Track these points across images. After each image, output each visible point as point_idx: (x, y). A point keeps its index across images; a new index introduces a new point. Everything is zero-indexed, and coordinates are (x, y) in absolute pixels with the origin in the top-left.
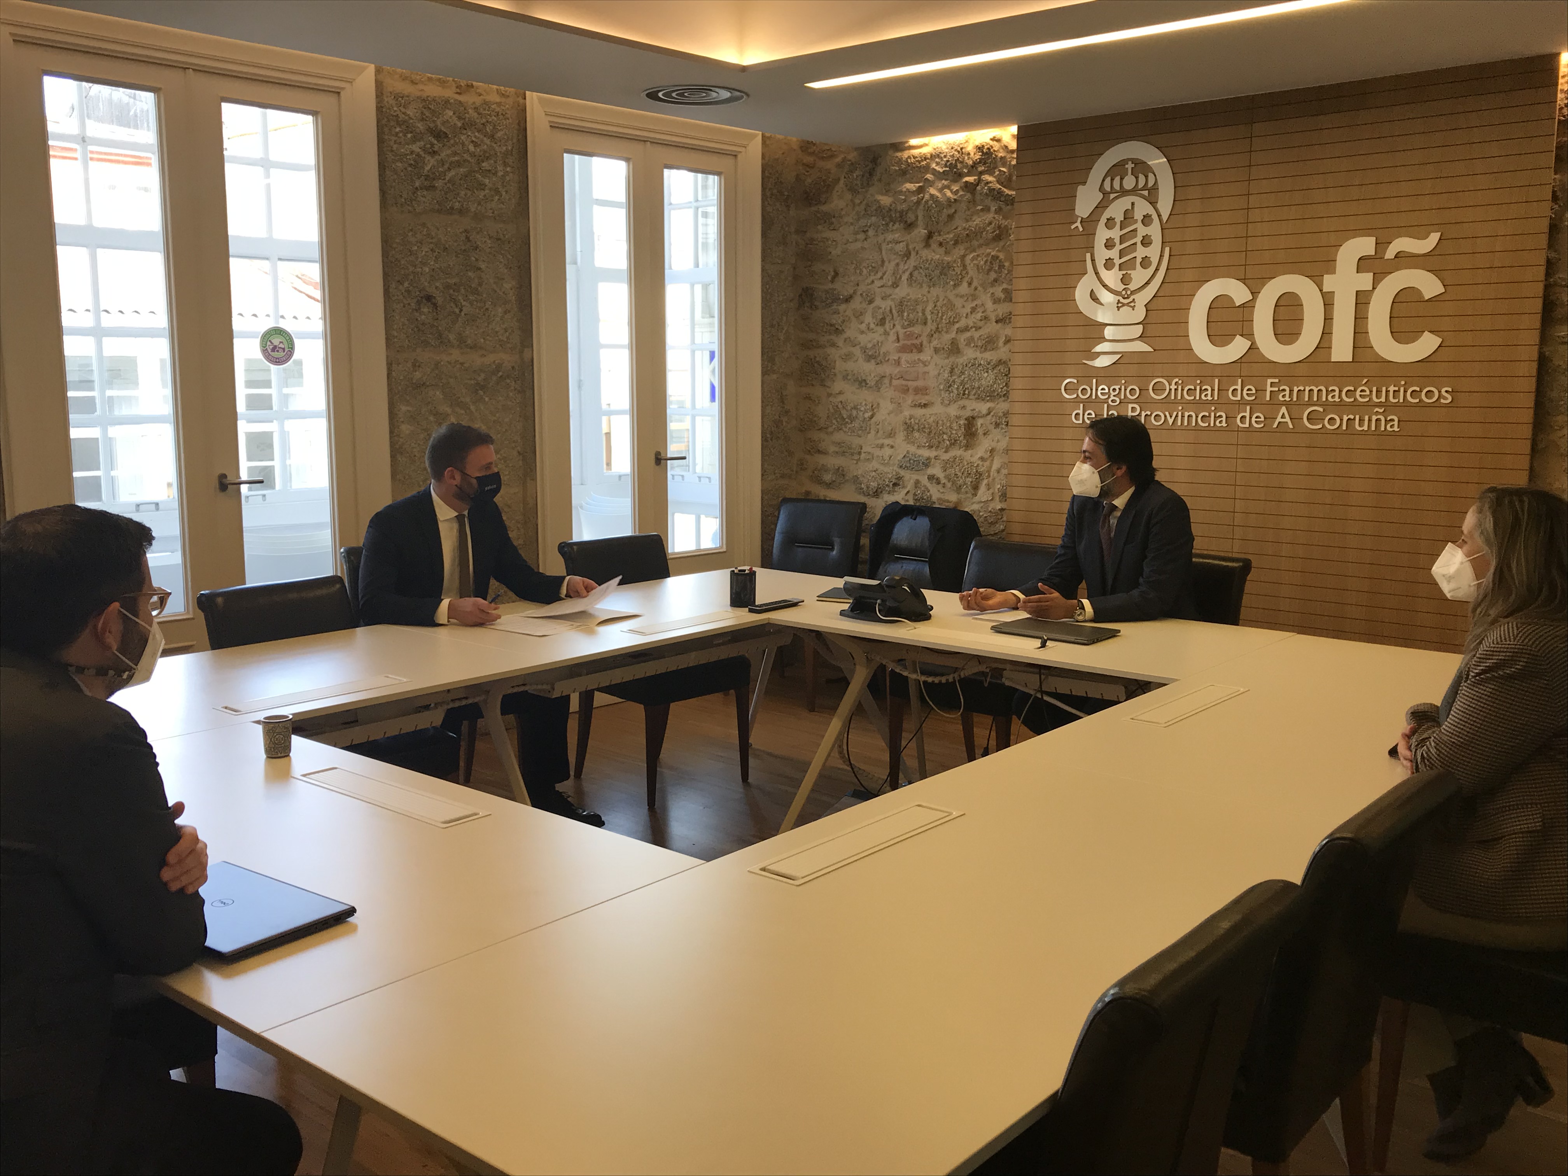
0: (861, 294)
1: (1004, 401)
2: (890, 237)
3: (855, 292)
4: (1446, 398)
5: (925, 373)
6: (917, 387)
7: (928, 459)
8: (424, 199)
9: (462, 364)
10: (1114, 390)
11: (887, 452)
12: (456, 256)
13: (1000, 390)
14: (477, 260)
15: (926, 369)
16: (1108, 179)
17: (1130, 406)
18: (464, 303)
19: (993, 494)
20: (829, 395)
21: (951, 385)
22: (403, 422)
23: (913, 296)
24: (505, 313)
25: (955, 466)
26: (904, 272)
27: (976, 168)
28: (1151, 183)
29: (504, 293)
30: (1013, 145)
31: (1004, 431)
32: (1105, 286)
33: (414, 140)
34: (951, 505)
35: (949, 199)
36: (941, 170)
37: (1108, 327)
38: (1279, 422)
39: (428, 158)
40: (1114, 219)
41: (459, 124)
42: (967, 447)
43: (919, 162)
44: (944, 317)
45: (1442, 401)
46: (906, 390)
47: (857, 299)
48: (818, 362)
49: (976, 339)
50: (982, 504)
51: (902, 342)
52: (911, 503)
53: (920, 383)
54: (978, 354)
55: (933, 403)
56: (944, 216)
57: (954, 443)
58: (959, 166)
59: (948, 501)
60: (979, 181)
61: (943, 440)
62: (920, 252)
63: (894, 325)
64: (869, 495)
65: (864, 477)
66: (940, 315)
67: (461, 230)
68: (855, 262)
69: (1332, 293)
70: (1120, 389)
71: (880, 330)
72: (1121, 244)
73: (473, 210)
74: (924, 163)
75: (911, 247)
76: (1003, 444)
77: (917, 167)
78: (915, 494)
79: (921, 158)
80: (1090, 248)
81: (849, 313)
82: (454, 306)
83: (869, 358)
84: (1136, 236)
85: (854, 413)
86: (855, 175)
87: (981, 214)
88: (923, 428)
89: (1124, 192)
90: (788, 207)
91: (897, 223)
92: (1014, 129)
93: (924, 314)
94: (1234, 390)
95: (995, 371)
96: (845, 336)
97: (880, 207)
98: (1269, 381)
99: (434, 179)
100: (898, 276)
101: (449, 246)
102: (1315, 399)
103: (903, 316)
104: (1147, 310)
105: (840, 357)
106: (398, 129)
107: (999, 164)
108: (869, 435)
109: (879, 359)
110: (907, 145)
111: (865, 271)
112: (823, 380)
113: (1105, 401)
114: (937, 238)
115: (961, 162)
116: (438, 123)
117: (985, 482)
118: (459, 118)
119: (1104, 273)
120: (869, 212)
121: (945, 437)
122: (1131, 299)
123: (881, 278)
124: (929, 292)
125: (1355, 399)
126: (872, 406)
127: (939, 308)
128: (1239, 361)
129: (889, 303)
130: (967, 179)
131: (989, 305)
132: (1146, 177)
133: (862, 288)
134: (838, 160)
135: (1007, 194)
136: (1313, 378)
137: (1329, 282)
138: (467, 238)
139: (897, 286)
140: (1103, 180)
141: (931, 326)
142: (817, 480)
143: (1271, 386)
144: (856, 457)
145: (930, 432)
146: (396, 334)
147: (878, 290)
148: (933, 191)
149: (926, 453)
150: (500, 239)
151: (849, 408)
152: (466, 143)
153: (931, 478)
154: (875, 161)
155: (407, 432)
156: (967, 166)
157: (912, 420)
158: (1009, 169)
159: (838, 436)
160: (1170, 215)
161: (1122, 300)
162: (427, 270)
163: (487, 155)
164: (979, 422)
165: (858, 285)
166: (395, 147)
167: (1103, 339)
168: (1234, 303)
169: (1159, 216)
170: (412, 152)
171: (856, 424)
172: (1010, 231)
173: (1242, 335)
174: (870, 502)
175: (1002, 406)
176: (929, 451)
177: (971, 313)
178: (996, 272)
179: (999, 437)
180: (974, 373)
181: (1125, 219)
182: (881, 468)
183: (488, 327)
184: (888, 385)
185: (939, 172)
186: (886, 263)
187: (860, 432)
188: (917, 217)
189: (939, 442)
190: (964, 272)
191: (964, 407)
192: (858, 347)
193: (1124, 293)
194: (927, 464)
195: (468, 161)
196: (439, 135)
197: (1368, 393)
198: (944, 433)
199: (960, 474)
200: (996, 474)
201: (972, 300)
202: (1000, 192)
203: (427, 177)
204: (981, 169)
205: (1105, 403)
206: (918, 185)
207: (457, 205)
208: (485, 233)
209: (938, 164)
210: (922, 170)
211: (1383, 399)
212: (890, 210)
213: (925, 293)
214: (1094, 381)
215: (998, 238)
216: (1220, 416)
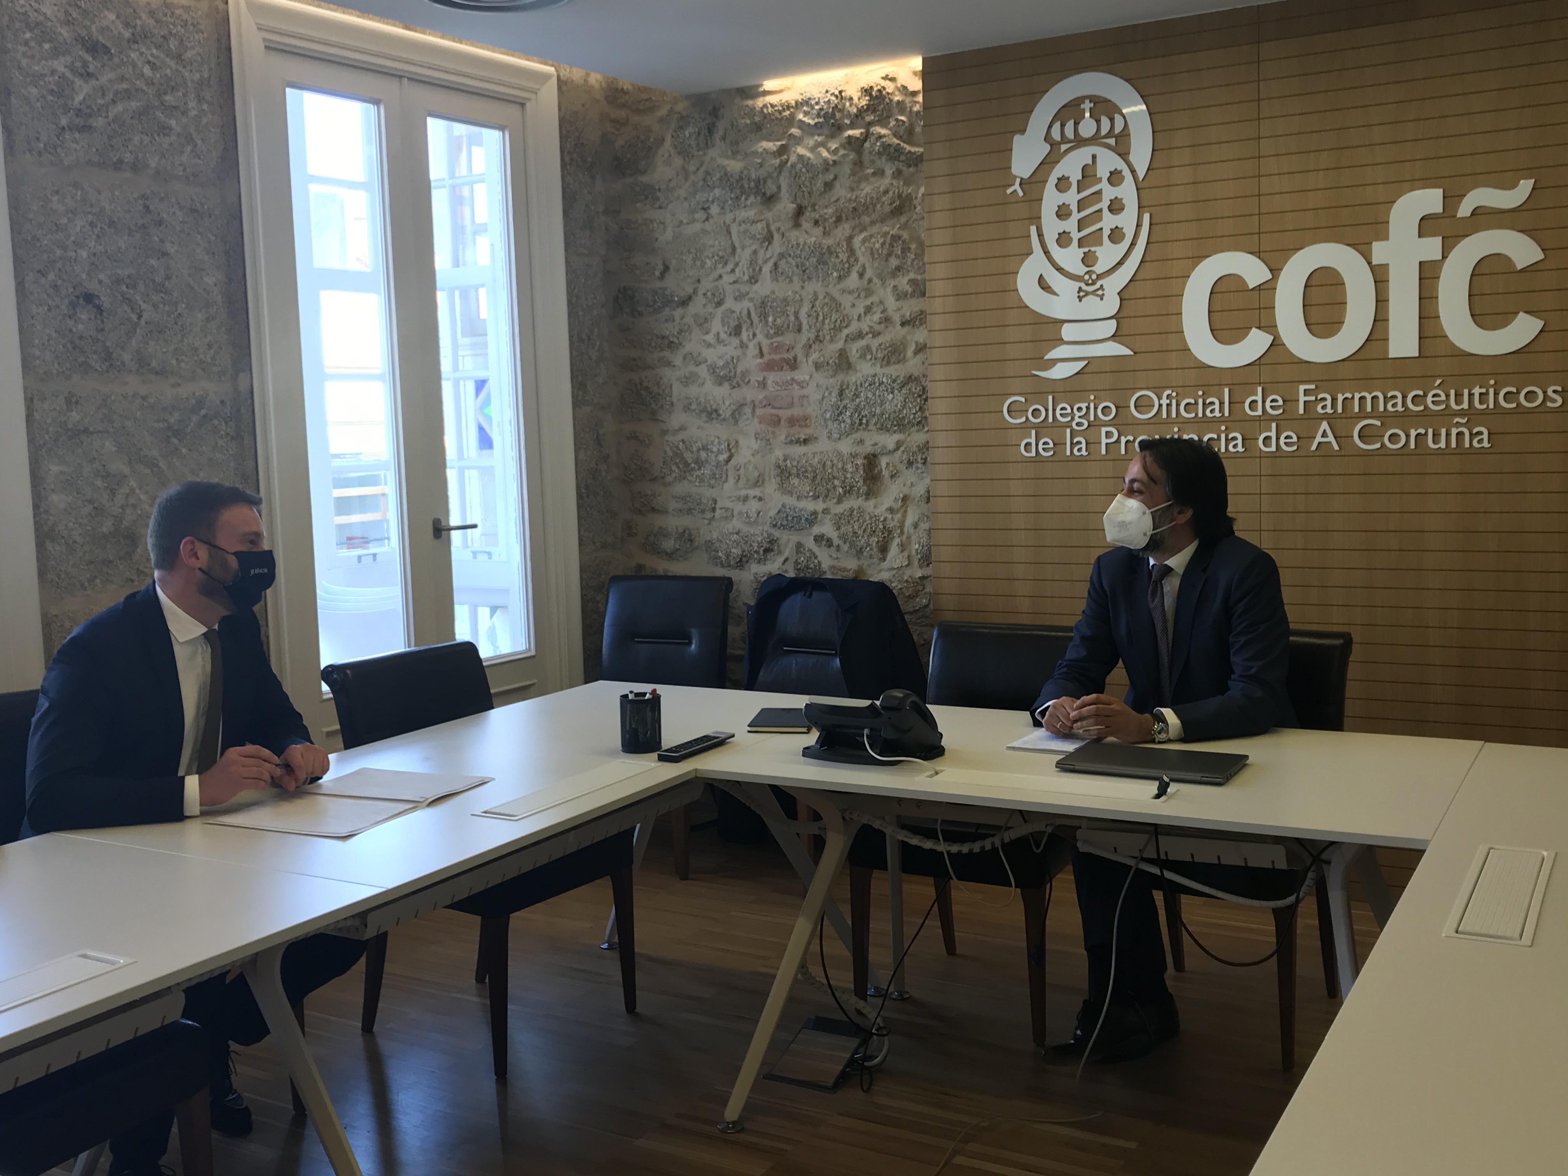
0: (705, 294)
1: (918, 431)
2: (743, 214)
3: (695, 291)
4: (1554, 401)
5: (803, 397)
6: (793, 416)
7: (815, 513)
8: (75, 146)
9: (144, 398)
10: (1080, 409)
11: (753, 506)
12: (129, 235)
13: (912, 416)
14: (162, 241)
15: (804, 392)
16: (1057, 125)
17: (1104, 430)
18: (144, 306)
19: (909, 556)
20: (664, 432)
21: (841, 413)
22: (53, 490)
23: (780, 294)
24: (208, 320)
25: (852, 522)
26: (766, 262)
27: (863, 118)
28: (1118, 128)
29: (204, 290)
30: (916, 85)
31: (919, 471)
32: (1060, 269)
33: (56, 53)
34: (851, 575)
35: (825, 160)
36: (812, 122)
37: (1066, 325)
38: (1319, 443)
39: (78, 82)
40: (1068, 178)
41: (127, 34)
42: (868, 495)
43: (780, 112)
44: (827, 321)
45: (1549, 404)
46: (776, 421)
47: (699, 300)
48: (647, 388)
49: (874, 349)
50: (894, 572)
51: (767, 357)
52: (791, 574)
53: (796, 412)
54: (878, 369)
55: (816, 438)
56: (819, 185)
57: (849, 491)
58: (838, 115)
59: (845, 570)
60: (866, 136)
61: (835, 487)
62: (787, 234)
63: (754, 335)
64: (729, 566)
65: (721, 542)
66: (821, 318)
67: (136, 195)
68: (693, 250)
69: (1385, 267)
70: (1088, 408)
71: (735, 341)
72: (1079, 212)
73: (153, 165)
74: (787, 113)
75: (773, 228)
76: (920, 490)
77: (777, 119)
78: (796, 563)
79: (782, 106)
80: (1036, 219)
81: (689, 320)
82: (129, 310)
83: (720, 381)
84: (1100, 200)
85: (703, 455)
86: (687, 133)
87: (872, 179)
88: (803, 472)
89: (1080, 142)
90: (593, 177)
91: (752, 197)
92: (916, 63)
93: (797, 317)
94: (1252, 402)
95: (904, 391)
96: (684, 351)
97: (726, 174)
98: (1302, 388)
99: (90, 116)
100: (757, 269)
101: (119, 219)
102: (1369, 409)
103: (767, 322)
104: (1121, 300)
105: (678, 379)
106: (28, 35)
107: (896, 111)
108: (726, 485)
109: (735, 381)
110: (761, 89)
111: (709, 263)
112: (654, 413)
113: (1068, 425)
114: (809, 214)
115: (840, 111)
116: (94, 29)
117: (896, 541)
118: (127, 25)
119: (1057, 252)
120: (710, 183)
121: (836, 482)
122: (1098, 285)
123: (733, 271)
124: (803, 288)
125: (1426, 408)
126: (728, 445)
127: (819, 309)
128: (1258, 363)
129: (746, 304)
130: (850, 132)
131: (891, 303)
132: (1112, 120)
133: (706, 285)
134: (663, 112)
135: (910, 152)
136: (1366, 382)
137: (1380, 252)
138: (147, 207)
139: (756, 282)
140: (1050, 127)
141: (807, 334)
142: (654, 549)
143: (1305, 395)
144: (708, 515)
145: (815, 477)
146: (38, 353)
147: (729, 289)
148: (801, 150)
149: (809, 506)
150: (196, 211)
151: (695, 449)
152: (140, 64)
153: (819, 539)
154: (715, 113)
155: (62, 506)
156: (849, 115)
157: (788, 462)
158: (909, 119)
159: (680, 488)
160: (1148, 169)
161: (1084, 287)
162: (84, 254)
163: (173, 84)
164: (884, 461)
165: (699, 281)
166: (24, 62)
167: (1060, 341)
168: (1248, 286)
169: (1133, 171)
170: (53, 72)
171: (706, 471)
172: (915, 202)
173: (1259, 328)
174: (734, 574)
175: (917, 438)
176: (814, 502)
177: (865, 314)
178: (898, 257)
179: (913, 480)
180: (874, 394)
181: (1083, 177)
182: (746, 529)
183: (182, 341)
184: (749, 415)
185: (809, 124)
186: (739, 251)
187: (713, 481)
188: (779, 187)
189: (828, 491)
190: (853, 259)
191: (861, 442)
192: (704, 366)
193: (1087, 277)
194: (813, 519)
195: (143, 91)
196: (94, 48)
197: (1443, 398)
198: (834, 478)
199: (860, 532)
200: (912, 530)
201: (866, 297)
202: (898, 149)
203: (79, 112)
204: (870, 118)
205: (1068, 427)
206: (779, 143)
207: (128, 157)
208: (173, 200)
209: (806, 114)
210: (783, 122)
211: (1465, 406)
212: (741, 178)
213: (798, 288)
214: (1050, 398)
215: (898, 211)
216: (1234, 439)
